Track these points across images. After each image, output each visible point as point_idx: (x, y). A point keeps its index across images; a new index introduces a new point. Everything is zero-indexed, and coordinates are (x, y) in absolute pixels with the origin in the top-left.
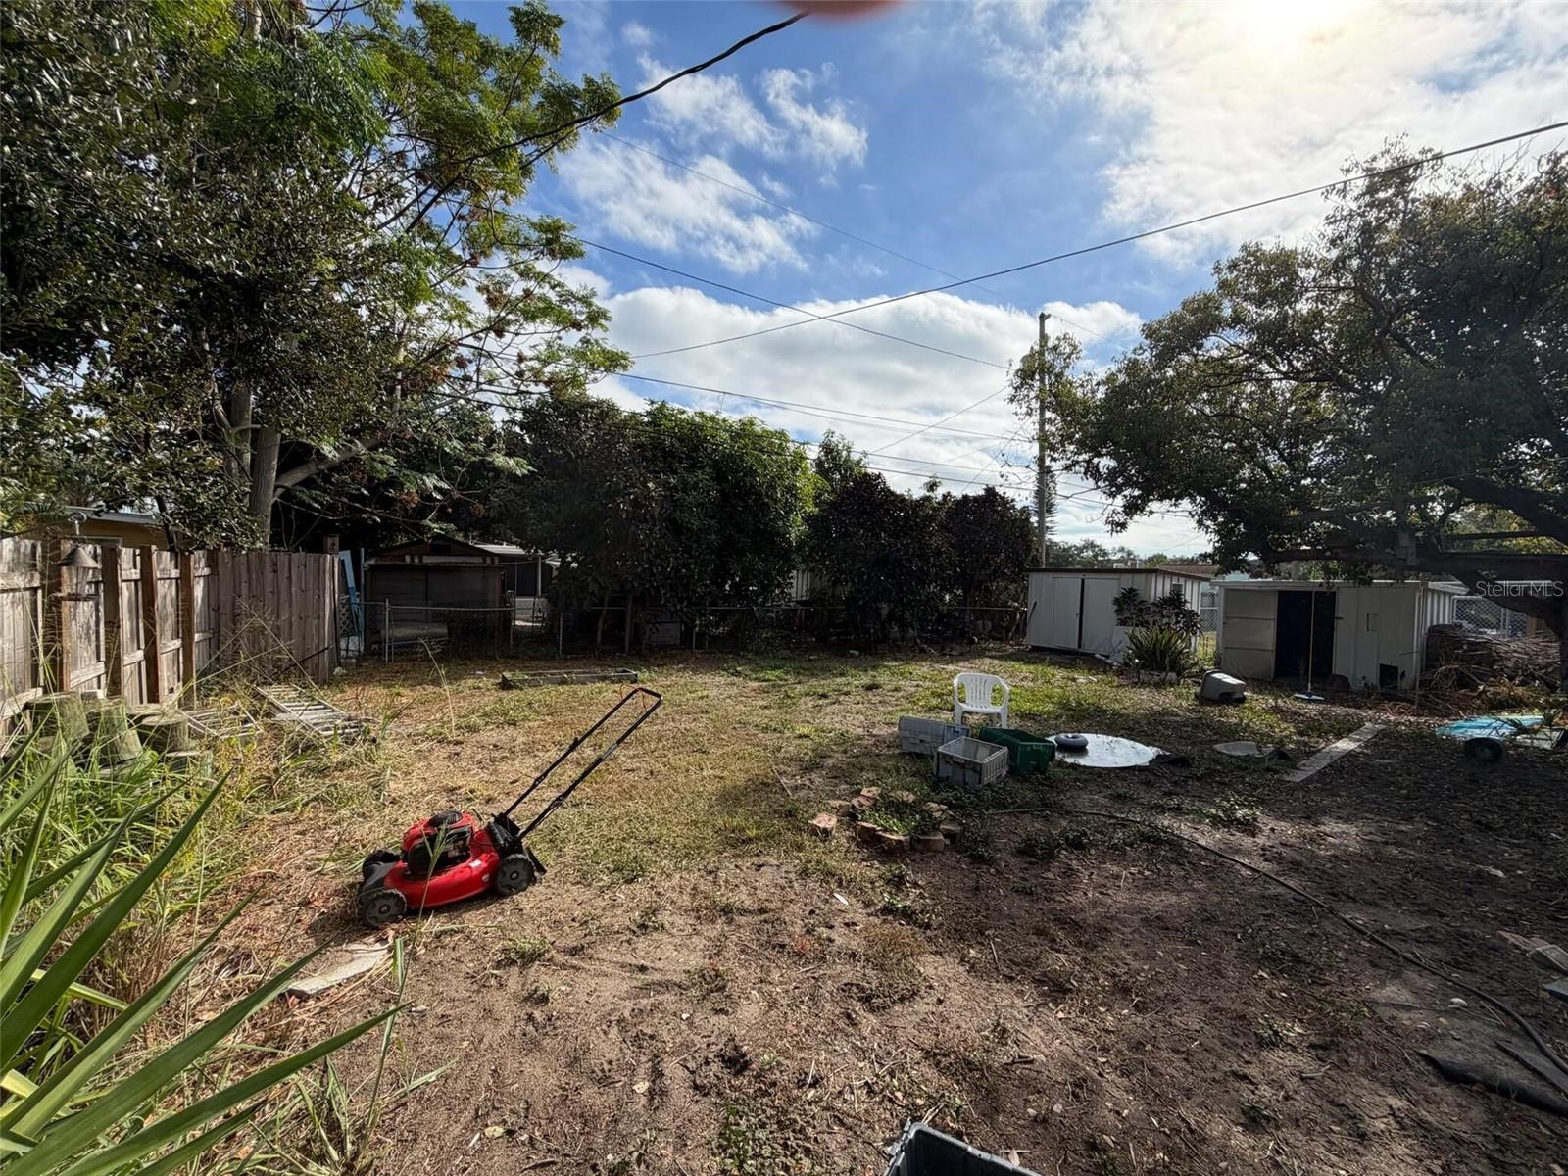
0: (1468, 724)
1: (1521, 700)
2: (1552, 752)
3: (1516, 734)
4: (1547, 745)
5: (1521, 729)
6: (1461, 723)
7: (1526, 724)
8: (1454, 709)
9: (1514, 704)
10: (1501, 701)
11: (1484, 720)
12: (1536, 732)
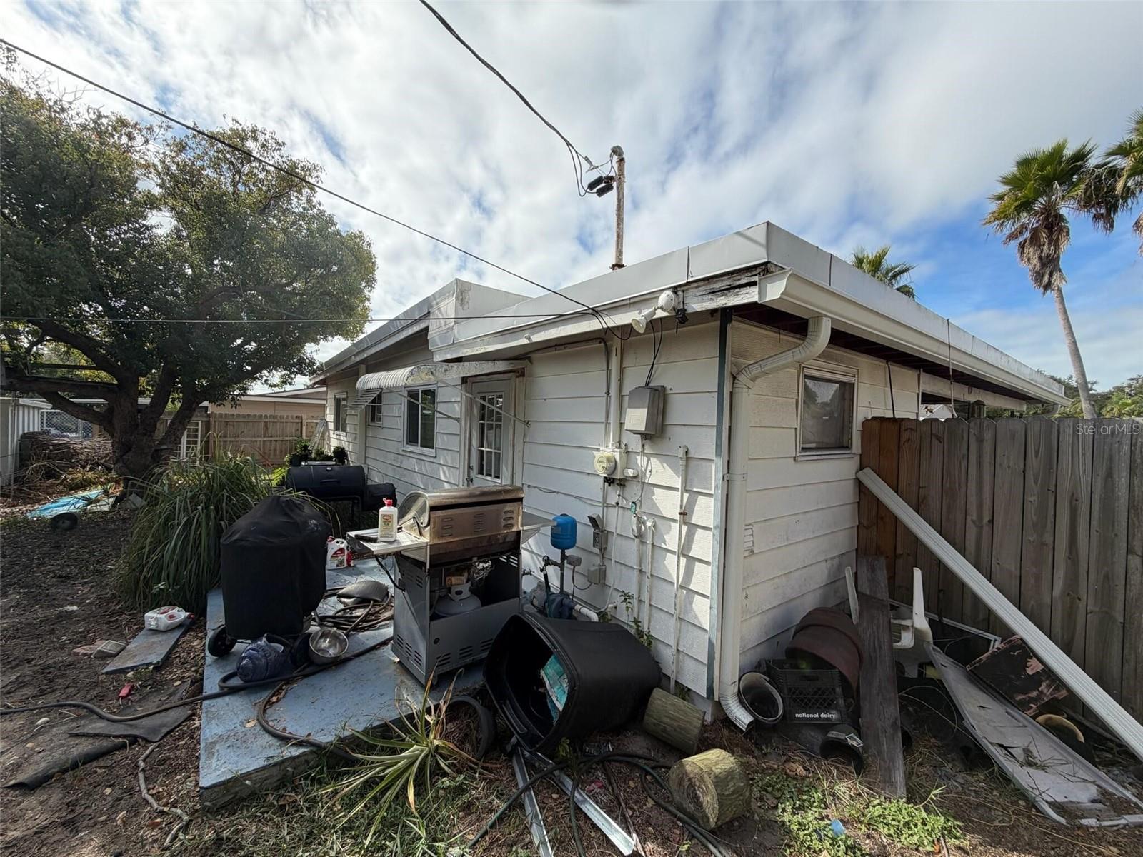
0: (54, 505)
1: (91, 481)
2: (109, 512)
3: (87, 505)
4: (106, 508)
5: (89, 501)
6: (48, 505)
7: (93, 497)
8: (44, 495)
9: (85, 485)
10: (77, 484)
11: (65, 500)
12: (99, 501)
